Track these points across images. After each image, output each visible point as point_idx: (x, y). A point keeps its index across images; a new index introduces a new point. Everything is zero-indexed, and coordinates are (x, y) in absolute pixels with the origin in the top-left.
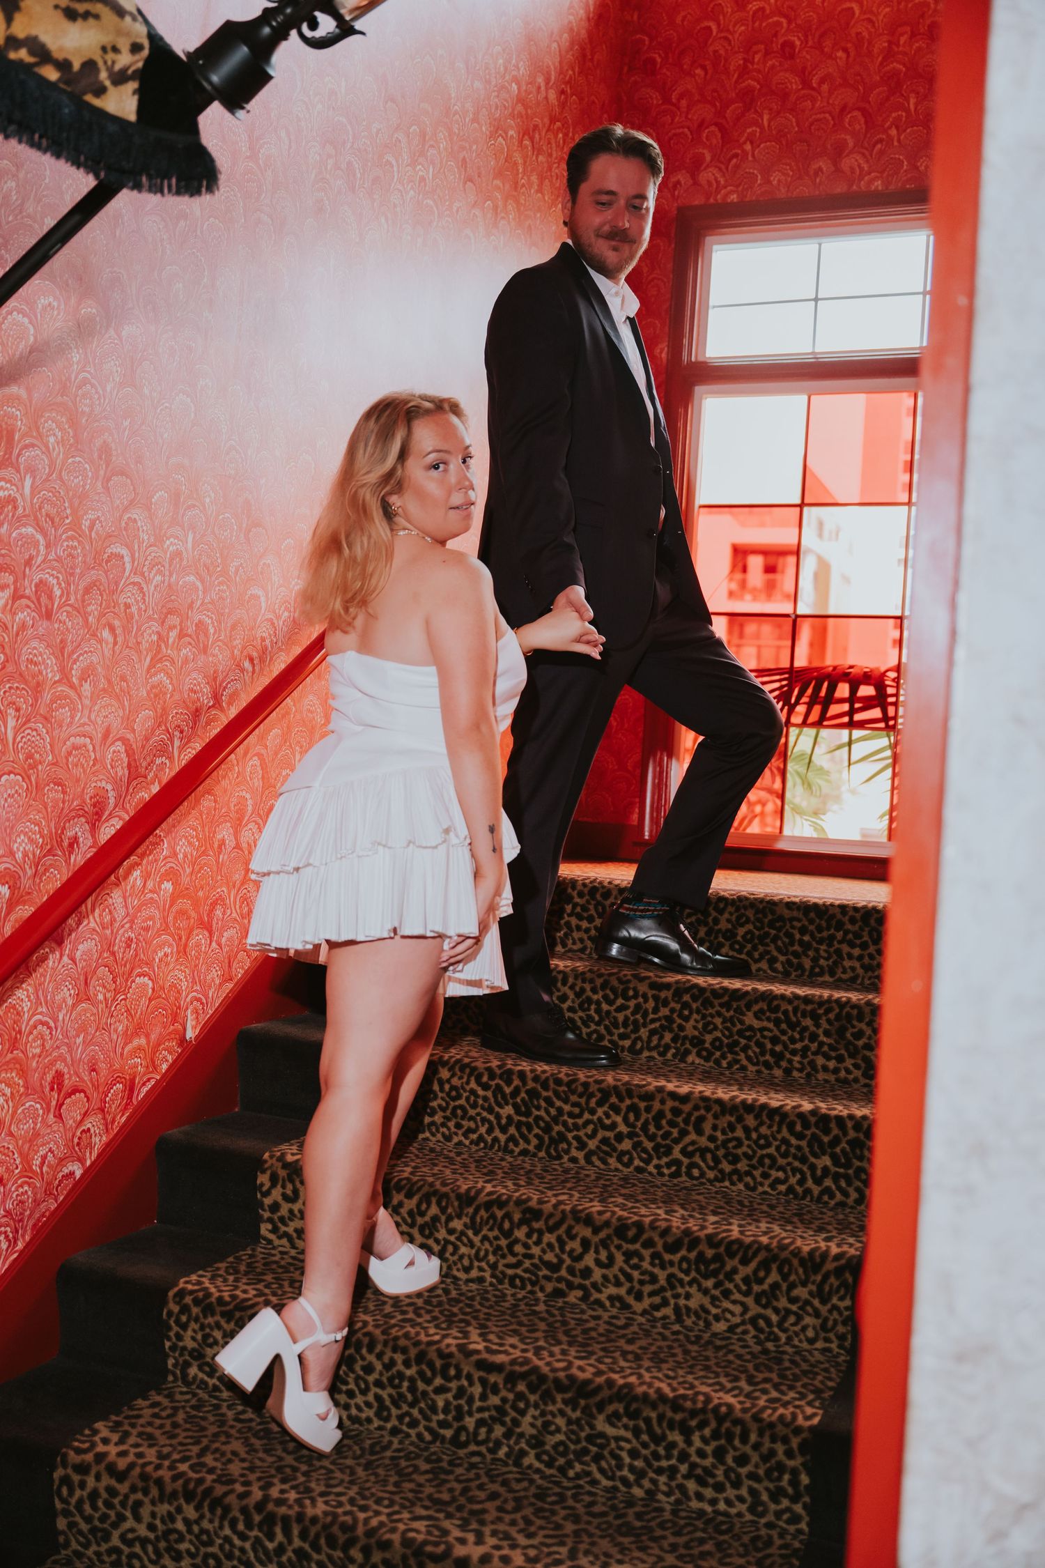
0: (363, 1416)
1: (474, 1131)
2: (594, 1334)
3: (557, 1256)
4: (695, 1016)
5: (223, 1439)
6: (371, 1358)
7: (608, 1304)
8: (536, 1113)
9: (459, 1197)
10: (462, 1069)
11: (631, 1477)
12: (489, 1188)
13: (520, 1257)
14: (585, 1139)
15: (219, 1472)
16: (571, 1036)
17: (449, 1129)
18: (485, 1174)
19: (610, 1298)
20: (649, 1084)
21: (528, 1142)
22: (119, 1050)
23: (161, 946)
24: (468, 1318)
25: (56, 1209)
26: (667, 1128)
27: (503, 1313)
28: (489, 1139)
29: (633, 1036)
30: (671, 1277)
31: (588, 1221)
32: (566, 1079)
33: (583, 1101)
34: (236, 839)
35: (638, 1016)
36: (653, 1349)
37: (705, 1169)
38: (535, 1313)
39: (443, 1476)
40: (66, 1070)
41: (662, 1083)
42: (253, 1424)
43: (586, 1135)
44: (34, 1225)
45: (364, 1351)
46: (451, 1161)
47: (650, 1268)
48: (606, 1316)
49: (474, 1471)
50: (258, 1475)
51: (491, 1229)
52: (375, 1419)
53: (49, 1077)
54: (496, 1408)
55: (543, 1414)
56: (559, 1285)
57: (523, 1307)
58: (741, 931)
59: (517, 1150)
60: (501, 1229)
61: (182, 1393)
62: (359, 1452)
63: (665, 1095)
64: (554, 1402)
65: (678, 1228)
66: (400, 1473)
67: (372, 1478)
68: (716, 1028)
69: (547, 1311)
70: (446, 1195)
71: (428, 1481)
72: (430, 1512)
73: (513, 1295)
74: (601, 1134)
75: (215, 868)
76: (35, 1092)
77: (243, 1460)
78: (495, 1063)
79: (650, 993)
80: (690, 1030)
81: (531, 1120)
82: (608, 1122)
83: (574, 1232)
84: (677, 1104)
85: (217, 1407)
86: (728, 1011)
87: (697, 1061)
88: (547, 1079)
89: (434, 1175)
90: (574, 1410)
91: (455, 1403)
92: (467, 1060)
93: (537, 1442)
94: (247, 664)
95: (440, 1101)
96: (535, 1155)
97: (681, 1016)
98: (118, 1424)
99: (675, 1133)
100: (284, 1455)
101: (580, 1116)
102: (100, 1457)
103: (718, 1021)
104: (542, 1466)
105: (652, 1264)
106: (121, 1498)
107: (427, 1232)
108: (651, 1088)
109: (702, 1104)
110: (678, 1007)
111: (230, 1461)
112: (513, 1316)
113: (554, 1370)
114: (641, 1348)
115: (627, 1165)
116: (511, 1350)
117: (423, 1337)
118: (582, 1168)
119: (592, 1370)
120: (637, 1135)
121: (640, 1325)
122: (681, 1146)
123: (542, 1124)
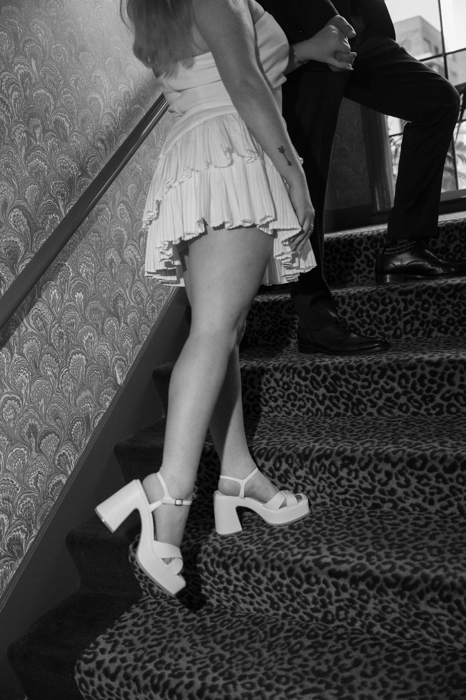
0: (263, 608)
1: (304, 407)
2: (405, 535)
3: (370, 484)
4: (433, 307)
5: (175, 638)
6: (259, 575)
7: (411, 509)
8: (340, 389)
9: (299, 456)
10: (288, 371)
11: (452, 637)
12: (317, 446)
13: (346, 487)
14: (375, 400)
15: (173, 667)
16: (354, 336)
17: (288, 408)
18: (315, 436)
19: (412, 505)
20: (411, 358)
21: (339, 408)
22: (72, 402)
23: (85, 333)
24: (319, 535)
25: (54, 505)
26: (429, 385)
27: (342, 527)
28: (314, 410)
29: (394, 327)
30: (451, 488)
31: (387, 459)
32: (355, 365)
33: (369, 377)
34: (121, 257)
35: (395, 314)
36: (450, 541)
37: (460, 406)
38: (363, 524)
39: (320, 649)
40: (37, 423)
41: (420, 356)
42: (195, 622)
43: (375, 398)
44: (41, 519)
45: (253, 571)
46: (292, 429)
47: (436, 484)
48: (411, 519)
49: (341, 642)
50: (199, 666)
51: (324, 473)
52: (271, 609)
53: (25, 430)
54: (348, 600)
55: (381, 602)
56: (376, 502)
57: (354, 520)
58: (452, 246)
59: (333, 414)
60: (330, 472)
61: (152, 603)
62: (263, 636)
63: (424, 364)
64: (387, 595)
65: (451, 455)
66: (291, 651)
67: (273, 658)
68: (448, 312)
69: (371, 521)
70: (290, 456)
71: (311, 655)
72: (315, 685)
73: (346, 512)
74: (385, 396)
75: (111, 278)
76: (17, 441)
77: (188, 655)
78: (308, 363)
79: (400, 298)
80: (430, 316)
81: (338, 394)
82: (388, 387)
83: (379, 468)
84: (433, 368)
85: (173, 611)
86: (455, 299)
87: (439, 335)
88: (343, 367)
89: (281, 442)
90: (402, 598)
91: (320, 598)
92: (290, 364)
93: (380, 619)
94: (99, 144)
95: (278, 392)
96: (344, 415)
97: (423, 309)
98: (112, 635)
99: (435, 387)
100: (214, 645)
101: (369, 386)
102: (100, 664)
103: (449, 307)
104: (387, 632)
105: (437, 481)
106: (115, 690)
107: (283, 480)
108: (413, 361)
109: (451, 365)
110: (420, 303)
111: (180, 657)
112: (348, 529)
113: (383, 572)
114: (441, 542)
115: (406, 412)
116: (351, 559)
117: (290, 558)
118: (377, 419)
119: (409, 568)
120: (410, 393)
121: (436, 522)
122: (440, 394)
123: (346, 396)
